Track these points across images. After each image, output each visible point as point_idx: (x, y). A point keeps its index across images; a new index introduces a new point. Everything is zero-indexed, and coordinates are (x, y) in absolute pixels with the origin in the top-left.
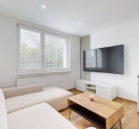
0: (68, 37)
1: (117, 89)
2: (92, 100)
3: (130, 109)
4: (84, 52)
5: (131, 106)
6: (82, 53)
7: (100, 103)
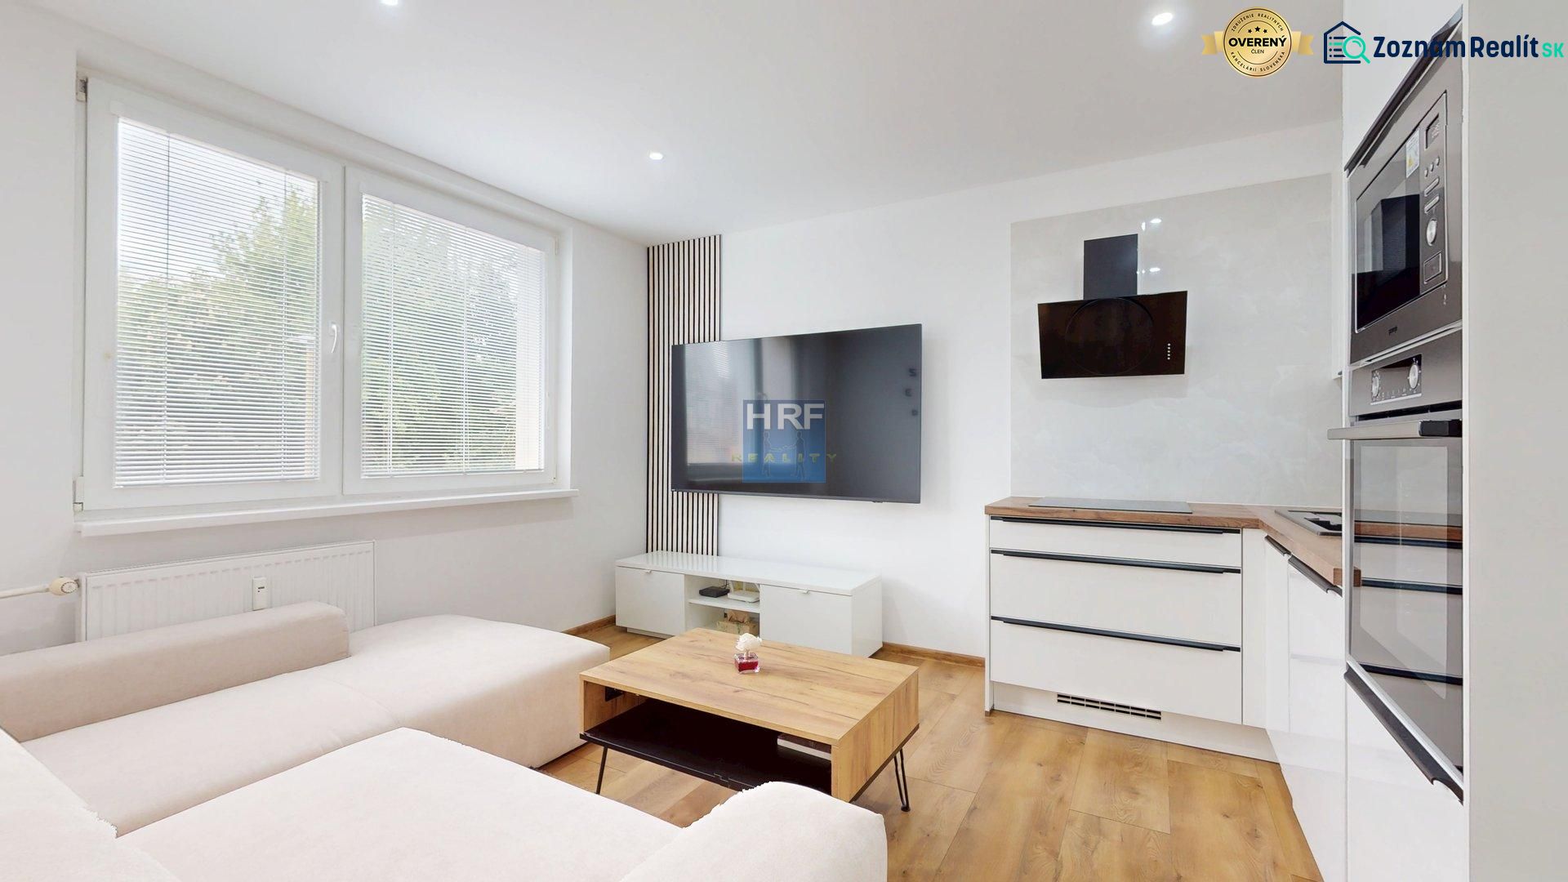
0: (557, 234)
1: (886, 597)
2: (747, 666)
3: (953, 697)
4: (678, 352)
5: (959, 682)
6: (667, 360)
7: (792, 675)
